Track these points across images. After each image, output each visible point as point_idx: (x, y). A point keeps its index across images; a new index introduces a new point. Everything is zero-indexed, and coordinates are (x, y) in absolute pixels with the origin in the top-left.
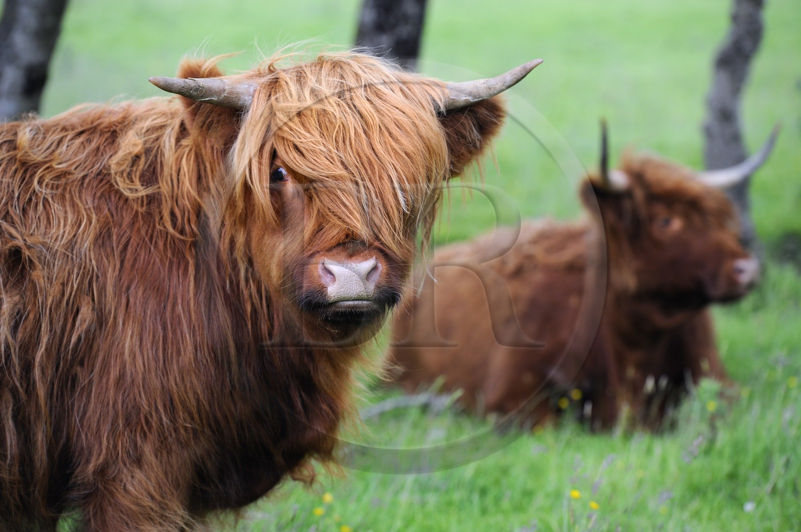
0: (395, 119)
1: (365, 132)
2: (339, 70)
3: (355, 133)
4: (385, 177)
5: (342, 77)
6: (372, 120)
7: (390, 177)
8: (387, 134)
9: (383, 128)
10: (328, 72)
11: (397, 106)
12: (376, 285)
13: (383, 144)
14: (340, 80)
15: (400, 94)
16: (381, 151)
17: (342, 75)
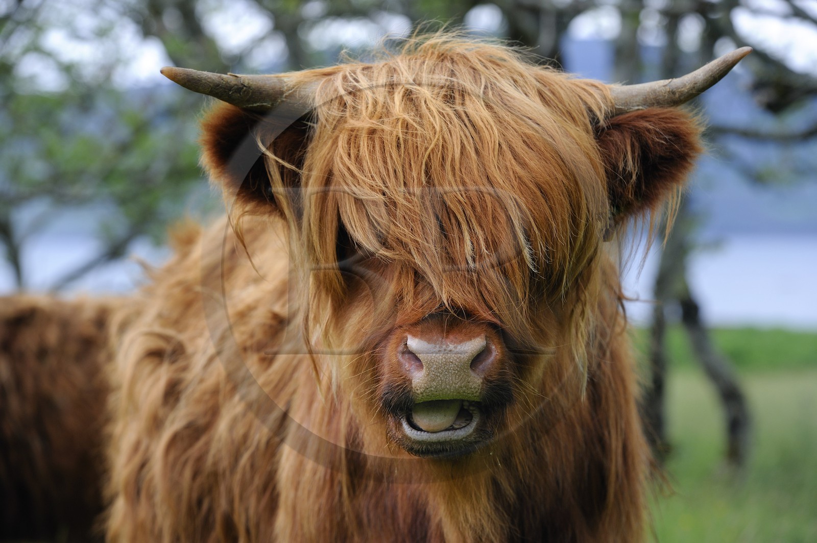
0: (525, 134)
1: (477, 152)
2: (449, 65)
3: (462, 153)
4: (502, 218)
5: (453, 74)
6: (490, 134)
7: (509, 218)
8: (509, 155)
9: (504, 147)
10: (433, 68)
11: (530, 115)
12: (485, 378)
13: (503, 170)
14: (449, 78)
15: (538, 99)
16: (499, 179)
17: (452, 71)
